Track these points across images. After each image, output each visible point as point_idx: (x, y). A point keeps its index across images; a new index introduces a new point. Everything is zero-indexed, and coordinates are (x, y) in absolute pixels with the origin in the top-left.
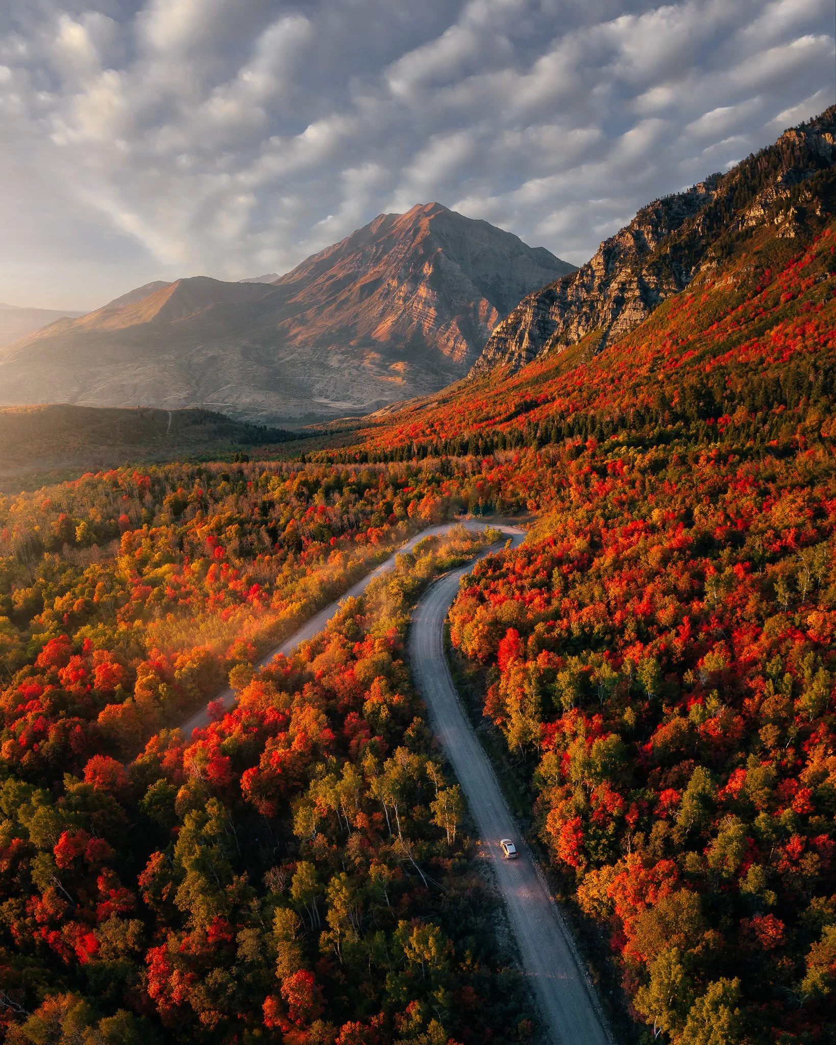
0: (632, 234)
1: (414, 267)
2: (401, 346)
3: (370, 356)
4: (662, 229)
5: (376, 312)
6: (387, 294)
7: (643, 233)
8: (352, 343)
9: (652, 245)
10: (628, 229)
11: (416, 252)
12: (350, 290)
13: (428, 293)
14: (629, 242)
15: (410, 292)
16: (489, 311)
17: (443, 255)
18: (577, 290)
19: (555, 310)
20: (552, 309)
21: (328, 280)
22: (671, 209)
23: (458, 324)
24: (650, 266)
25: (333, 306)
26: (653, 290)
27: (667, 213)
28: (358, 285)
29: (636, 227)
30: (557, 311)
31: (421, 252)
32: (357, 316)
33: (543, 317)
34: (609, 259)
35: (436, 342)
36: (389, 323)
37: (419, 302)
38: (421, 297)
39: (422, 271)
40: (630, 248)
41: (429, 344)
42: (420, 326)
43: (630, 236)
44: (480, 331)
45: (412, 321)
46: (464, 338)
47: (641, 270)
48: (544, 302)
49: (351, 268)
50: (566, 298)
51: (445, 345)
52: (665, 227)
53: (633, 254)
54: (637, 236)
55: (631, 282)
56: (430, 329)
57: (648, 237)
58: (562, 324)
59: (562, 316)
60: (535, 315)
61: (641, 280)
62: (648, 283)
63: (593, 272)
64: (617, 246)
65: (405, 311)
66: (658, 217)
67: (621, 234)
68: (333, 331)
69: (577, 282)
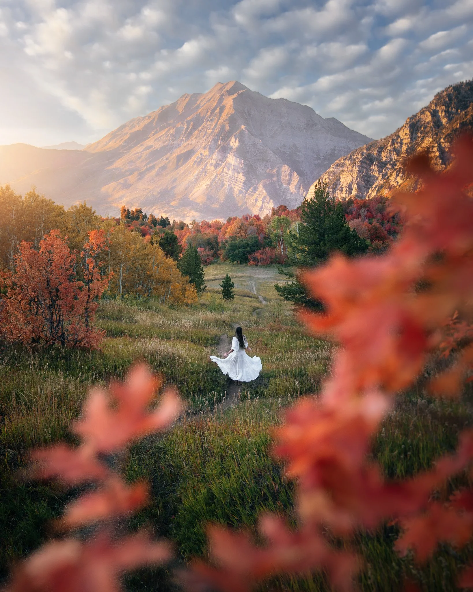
0: (431, 113)
1: (222, 140)
2: (216, 206)
3: (191, 214)
4: (452, 109)
5: (191, 178)
6: (200, 162)
7: (438, 111)
8: (173, 204)
9: (444, 121)
10: (427, 108)
11: (223, 128)
12: (167, 159)
13: (236, 161)
14: (428, 118)
15: (221, 160)
16: (290, 175)
17: (247, 132)
18: (390, 153)
19: (375, 168)
20: (373, 167)
21: (145, 150)
22: (459, 93)
23: (265, 187)
24: (446, 136)
25: (154, 172)
26: (447, 152)
27: (457, 97)
28: (175, 155)
29: (433, 107)
30: (376, 169)
31: (227, 128)
32: (175, 181)
33: (366, 173)
34: (413, 131)
35: (246, 203)
36: (204, 187)
37: (229, 169)
38: (230, 164)
39: (229, 144)
40: (428, 123)
41: (240, 205)
42: (231, 189)
43: (429, 114)
44: (284, 192)
45: (223, 185)
46: (271, 198)
47: (440, 139)
48: (365, 163)
49: (166, 141)
50: (381, 159)
51: (254, 205)
52: (454, 107)
53: (431, 127)
54: (434, 114)
55: (433, 147)
56: (241, 192)
57: (442, 114)
58: (380, 178)
59: (380, 172)
60: (360, 172)
61: (439, 146)
62: (444, 148)
63: (402, 140)
64: (419, 121)
65: (216, 176)
66: (450, 100)
67: (422, 112)
68: (155, 193)
69: (389, 148)
